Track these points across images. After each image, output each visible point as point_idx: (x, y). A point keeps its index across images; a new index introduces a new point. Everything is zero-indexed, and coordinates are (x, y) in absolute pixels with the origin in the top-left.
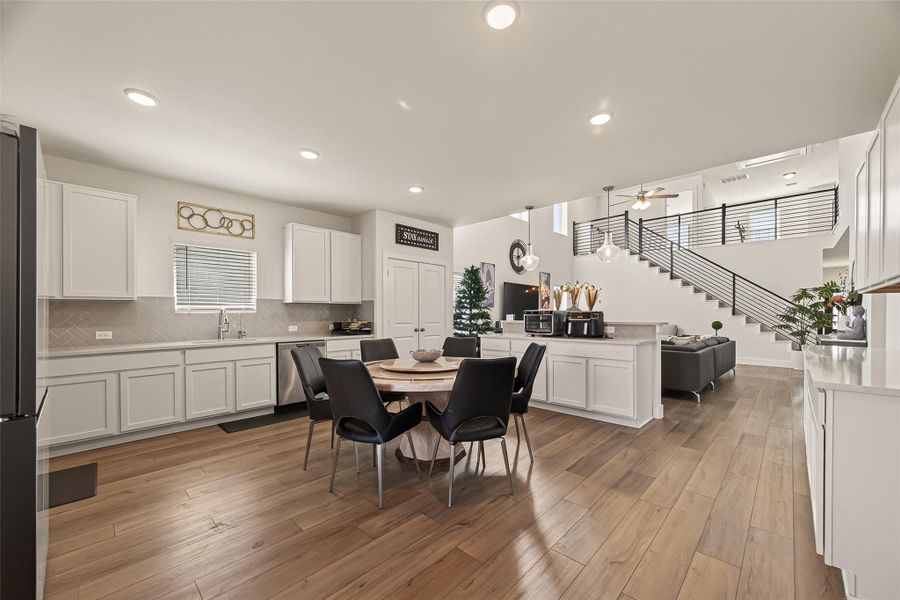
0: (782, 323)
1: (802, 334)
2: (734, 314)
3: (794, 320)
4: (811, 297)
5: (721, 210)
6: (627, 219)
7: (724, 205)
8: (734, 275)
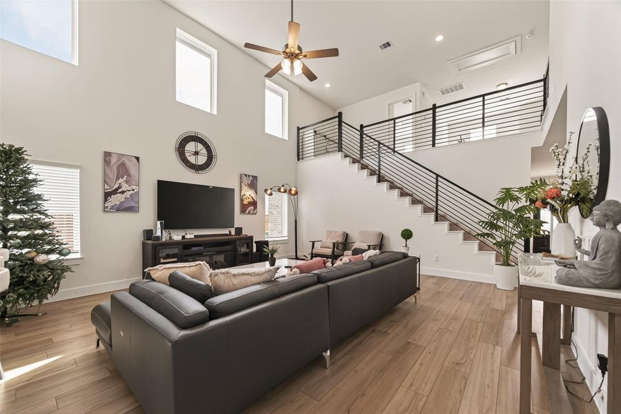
0: (486, 231)
1: (506, 244)
2: (437, 220)
3: (497, 228)
4: (517, 199)
5: (431, 111)
6: (340, 122)
7: (434, 105)
8: (438, 176)
